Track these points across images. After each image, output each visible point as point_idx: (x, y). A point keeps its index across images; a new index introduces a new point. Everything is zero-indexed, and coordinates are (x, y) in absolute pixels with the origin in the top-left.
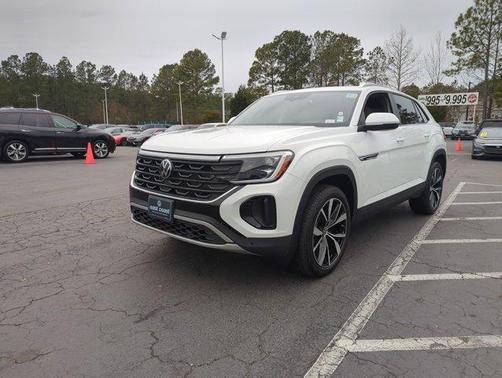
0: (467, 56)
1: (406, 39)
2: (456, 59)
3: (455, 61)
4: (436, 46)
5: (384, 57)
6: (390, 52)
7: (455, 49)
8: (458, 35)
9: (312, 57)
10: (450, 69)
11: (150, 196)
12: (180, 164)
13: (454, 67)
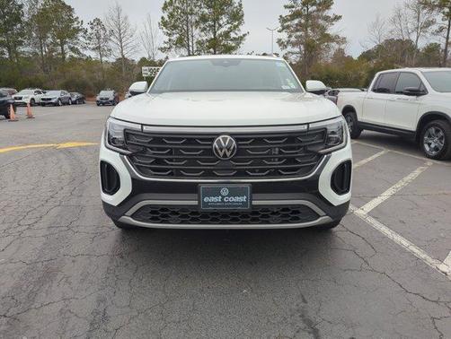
0: (175, 37)
1: (122, 15)
2: (167, 38)
3: (167, 40)
4: (147, 25)
5: (104, 29)
6: (110, 25)
7: (165, 30)
8: (167, 18)
9: (25, 18)
10: (163, 46)
11: (203, 186)
12: (248, 139)
13: (166, 45)
